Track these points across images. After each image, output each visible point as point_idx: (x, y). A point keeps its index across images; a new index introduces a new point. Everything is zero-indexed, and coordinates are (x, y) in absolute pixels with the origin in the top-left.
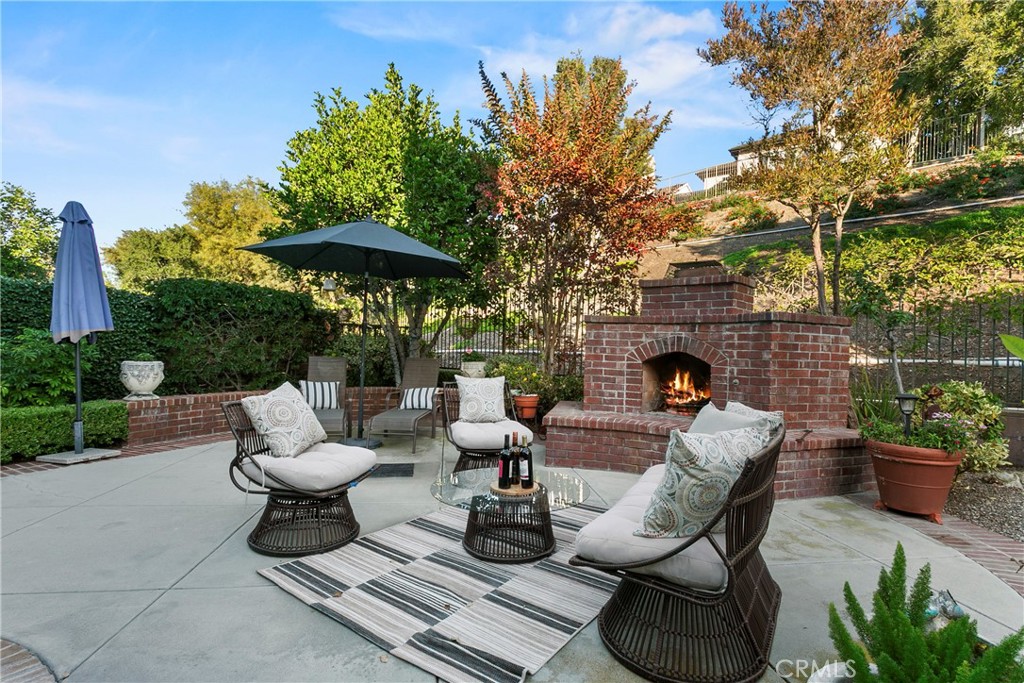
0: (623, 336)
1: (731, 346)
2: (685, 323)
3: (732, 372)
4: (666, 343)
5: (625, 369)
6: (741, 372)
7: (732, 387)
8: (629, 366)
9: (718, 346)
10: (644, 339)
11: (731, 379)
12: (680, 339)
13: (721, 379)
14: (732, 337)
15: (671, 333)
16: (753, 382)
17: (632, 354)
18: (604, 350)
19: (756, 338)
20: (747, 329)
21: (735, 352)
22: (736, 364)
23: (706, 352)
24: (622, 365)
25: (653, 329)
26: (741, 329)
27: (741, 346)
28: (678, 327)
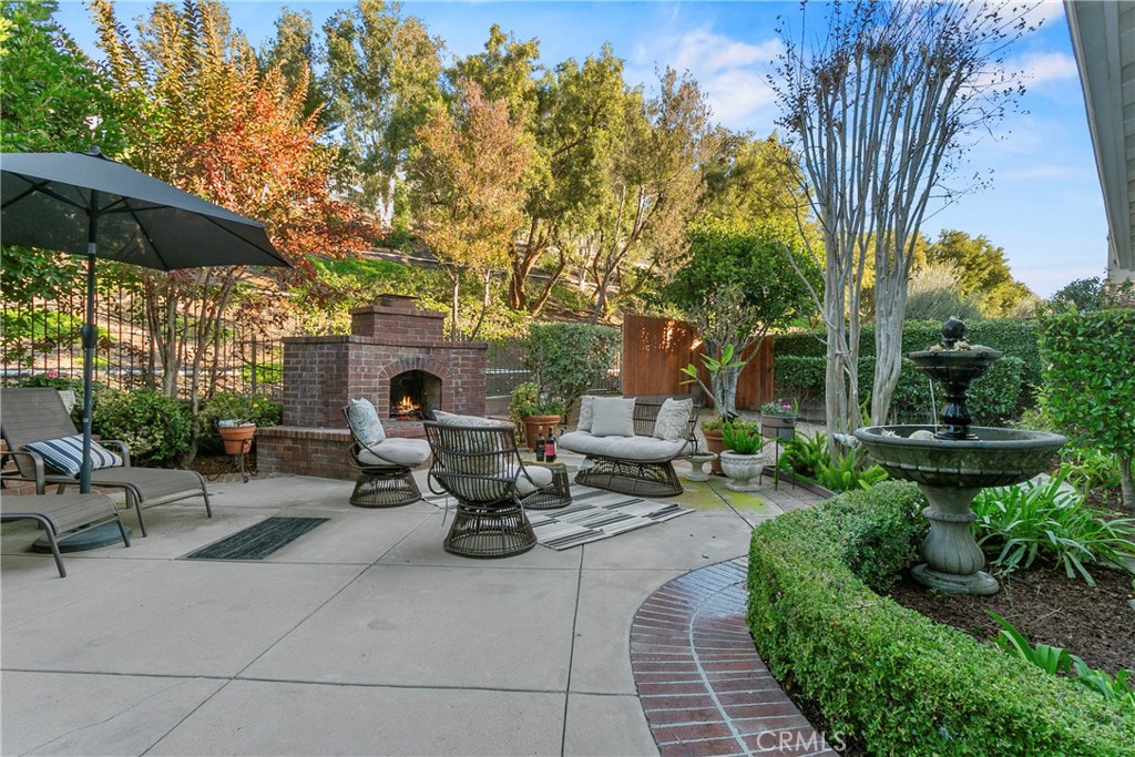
0: (377, 356)
1: (457, 365)
2: (424, 347)
3: (457, 383)
4: (408, 363)
5: (377, 386)
6: (463, 383)
7: (457, 393)
8: (381, 383)
9: (446, 365)
10: (391, 359)
11: (457, 388)
12: (418, 359)
13: (449, 389)
14: (457, 358)
15: (411, 354)
16: (473, 389)
17: (383, 373)
18: (363, 369)
19: (475, 360)
20: (469, 353)
21: (459, 369)
22: (460, 377)
23: (438, 369)
24: (375, 382)
25: (397, 351)
26: (464, 353)
27: (464, 365)
28: (417, 350)
